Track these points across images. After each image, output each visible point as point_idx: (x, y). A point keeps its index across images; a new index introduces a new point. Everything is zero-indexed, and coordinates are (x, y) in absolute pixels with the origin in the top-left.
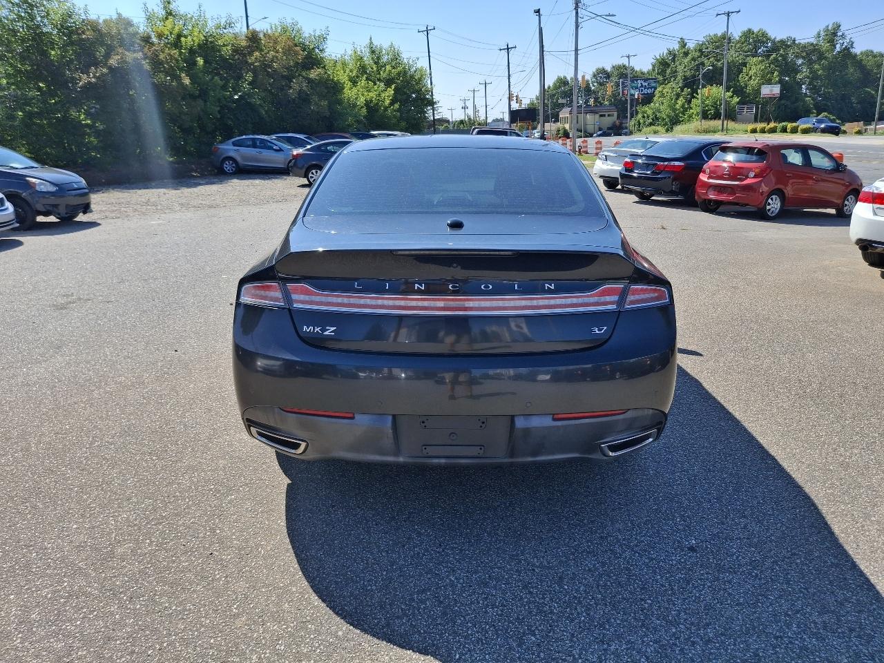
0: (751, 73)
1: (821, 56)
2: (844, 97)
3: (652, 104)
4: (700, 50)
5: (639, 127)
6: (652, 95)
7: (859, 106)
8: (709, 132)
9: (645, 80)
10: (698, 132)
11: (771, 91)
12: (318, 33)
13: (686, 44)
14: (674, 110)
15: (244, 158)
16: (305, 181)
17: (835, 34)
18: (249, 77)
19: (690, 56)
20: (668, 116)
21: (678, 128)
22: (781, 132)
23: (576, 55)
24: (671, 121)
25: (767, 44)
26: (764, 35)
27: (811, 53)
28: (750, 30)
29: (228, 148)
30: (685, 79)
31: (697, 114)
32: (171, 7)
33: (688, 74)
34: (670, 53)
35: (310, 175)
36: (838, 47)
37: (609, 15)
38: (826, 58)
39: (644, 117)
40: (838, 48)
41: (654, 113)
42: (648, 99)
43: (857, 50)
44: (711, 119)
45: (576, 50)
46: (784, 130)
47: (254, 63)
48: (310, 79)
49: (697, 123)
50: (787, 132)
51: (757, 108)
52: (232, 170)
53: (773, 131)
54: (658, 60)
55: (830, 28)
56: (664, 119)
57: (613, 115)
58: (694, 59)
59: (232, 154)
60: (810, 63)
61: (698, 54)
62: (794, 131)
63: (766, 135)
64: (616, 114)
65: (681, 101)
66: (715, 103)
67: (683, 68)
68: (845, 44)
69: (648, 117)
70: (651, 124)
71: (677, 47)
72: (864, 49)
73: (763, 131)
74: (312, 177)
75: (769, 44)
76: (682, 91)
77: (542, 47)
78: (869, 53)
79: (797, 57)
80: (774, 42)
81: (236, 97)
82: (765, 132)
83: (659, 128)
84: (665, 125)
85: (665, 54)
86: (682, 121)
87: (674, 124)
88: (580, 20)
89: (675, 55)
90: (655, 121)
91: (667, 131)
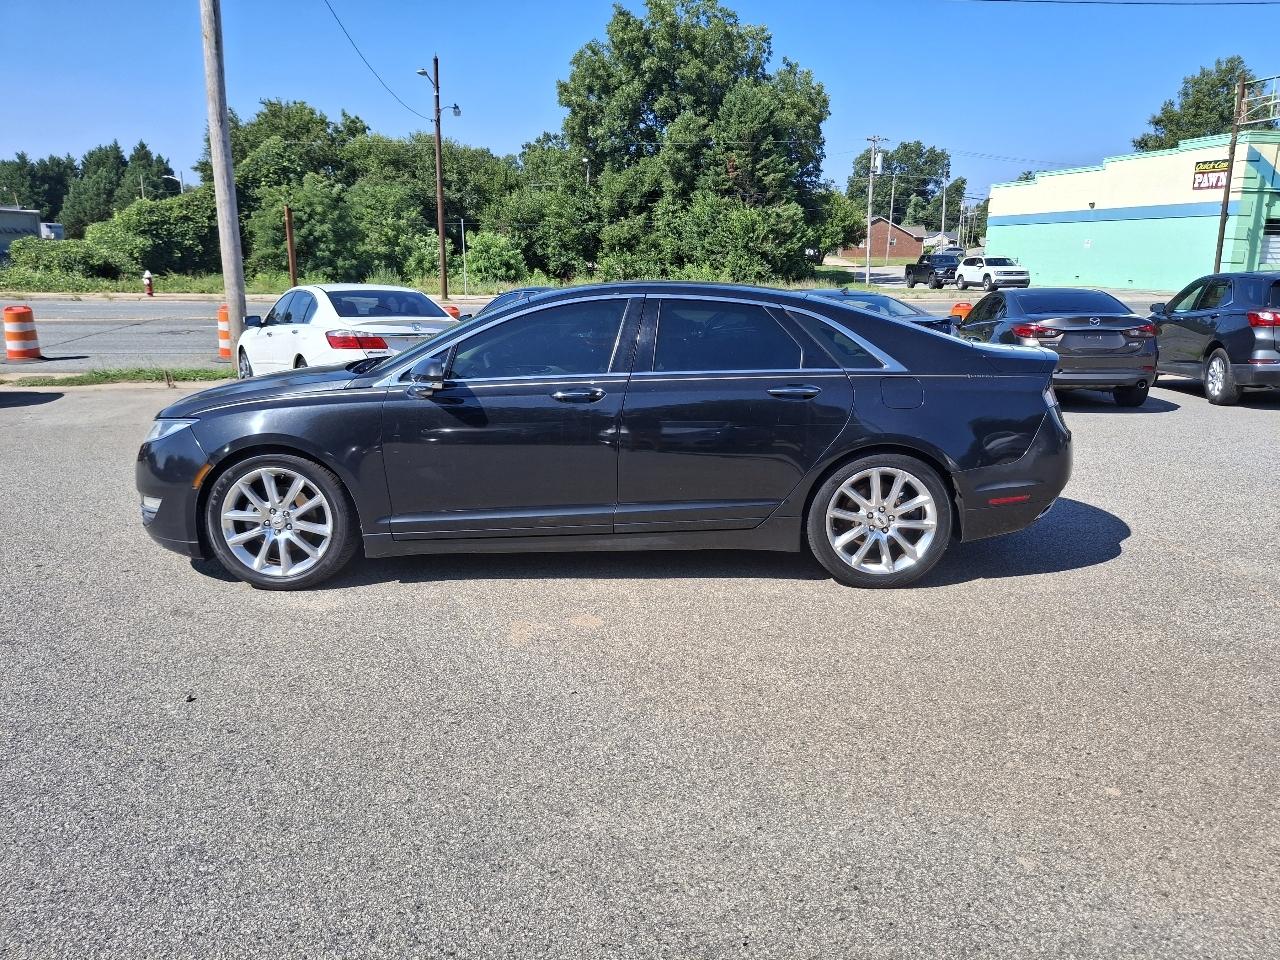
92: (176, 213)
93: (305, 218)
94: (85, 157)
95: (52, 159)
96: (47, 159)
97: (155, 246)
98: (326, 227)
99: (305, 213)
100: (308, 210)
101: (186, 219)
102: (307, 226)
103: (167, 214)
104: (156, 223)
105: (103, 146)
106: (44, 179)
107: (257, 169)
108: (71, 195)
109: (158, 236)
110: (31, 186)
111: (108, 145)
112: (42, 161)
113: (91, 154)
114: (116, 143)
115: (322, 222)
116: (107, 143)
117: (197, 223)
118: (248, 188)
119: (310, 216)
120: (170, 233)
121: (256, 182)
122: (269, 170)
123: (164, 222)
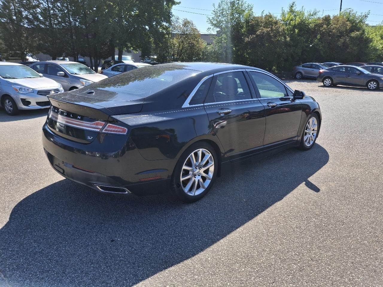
12: (363, 14)
15: (306, 72)
16: (322, 84)
18: (319, 37)
29: (300, 68)
32: (293, 8)
35: (325, 81)
47: (322, 30)
48: (352, 37)
52: (299, 77)
59: (301, 71)
74: (325, 82)
81: (311, 46)
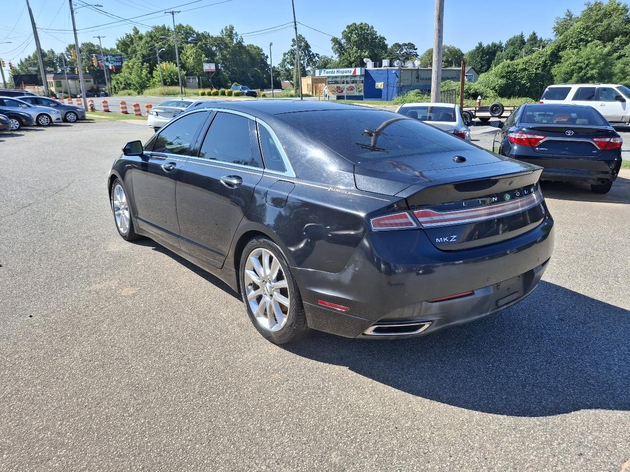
0: (188, 54)
1: (227, 46)
2: (244, 73)
3: (122, 74)
4: (151, 36)
5: (115, 90)
6: (121, 67)
7: (253, 79)
8: (171, 94)
9: (114, 56)
10: (163, 94)
11: (210, 67)
13: (138, 32)
14: (141, 78)
17: (231, 32)
19: (143, 41)
20: (138, 83)
21: (146, 91)
22: (221, 95)
23: (75, 34)
24: (140, 86)
25: (194, 35)
26: (191, 29)
27: (220, 42)
28: (180, 25)
30: (144, 56)
31: (159, 81)
33: (145, 52)
34: (128, 36)
36: (235, 40)
37: (97, 6)
38: (229, 47)
39: (117, 83)
40: (235, 42)
41: (125, 80)
42: (118, 70)
43: (245, 44)
44: (169, 85)
45: (75, 30)
46: (223, 94)
49: (160, 88)
50: (225, 95)
51: (199, 78)
53: (216, 94)
54: (120, 41)
55: (228, 28)
56: (134, 85)
57: (90, 81)
58: (147, 42)
60: (221, 49)
61: (149, 39)
62: (230, 94)
63: (212, 97)
64: (92, 80)
65: (145, 72)
66: (170, 74)
67: (141, 48)
68: (239, 39)
69: (121, 83)
70: (124, 89)
71: (132, 33)
72: (249, 44)
73: (209, 94)
75: (195, 36)
76: (143, 65)
77: (34, 24)
78: (251, 46)
79: (212, 45)
80: (198, 35)
82: (211, 95)
83: (131, 91)
84: (136, 89)
85: (124, 37)
86: (149, 86)
87: (143, 88)
88: (74, 7)
89: (132, 39)
90: (128, 86)
91: (139, 93)
92: (520, 67)
93: (584, 66)
94: (507, 42)
95: (493, 44)
96: (490, 44)
97: (507, 85)
98: (594, 71)
99: (585, 64)
100: (586, 62)
101: (525, 69)
102: (583, 71)
103: (516, 67)
104: (510, 72)
105: (516, 36)
106: (487, 54)
107: (566, 41)
108: (495, 60)
109: (509, 79)
110: (481, 57)
111: (518, 35)
112: (488, 45)
113: (510, 40)
114: (522, 33)
115: (592, 69)
116: (518, 34)
117: (529, 72)
118: (559, 51)
119: (587, 65)
120: (516, 77)
121: (564, 48)
122: (572, 41)
123: (515, 72)
